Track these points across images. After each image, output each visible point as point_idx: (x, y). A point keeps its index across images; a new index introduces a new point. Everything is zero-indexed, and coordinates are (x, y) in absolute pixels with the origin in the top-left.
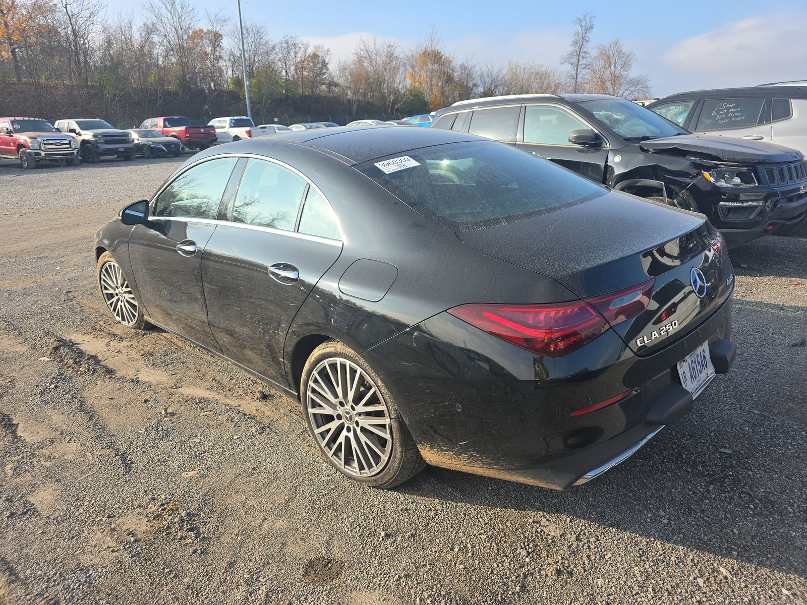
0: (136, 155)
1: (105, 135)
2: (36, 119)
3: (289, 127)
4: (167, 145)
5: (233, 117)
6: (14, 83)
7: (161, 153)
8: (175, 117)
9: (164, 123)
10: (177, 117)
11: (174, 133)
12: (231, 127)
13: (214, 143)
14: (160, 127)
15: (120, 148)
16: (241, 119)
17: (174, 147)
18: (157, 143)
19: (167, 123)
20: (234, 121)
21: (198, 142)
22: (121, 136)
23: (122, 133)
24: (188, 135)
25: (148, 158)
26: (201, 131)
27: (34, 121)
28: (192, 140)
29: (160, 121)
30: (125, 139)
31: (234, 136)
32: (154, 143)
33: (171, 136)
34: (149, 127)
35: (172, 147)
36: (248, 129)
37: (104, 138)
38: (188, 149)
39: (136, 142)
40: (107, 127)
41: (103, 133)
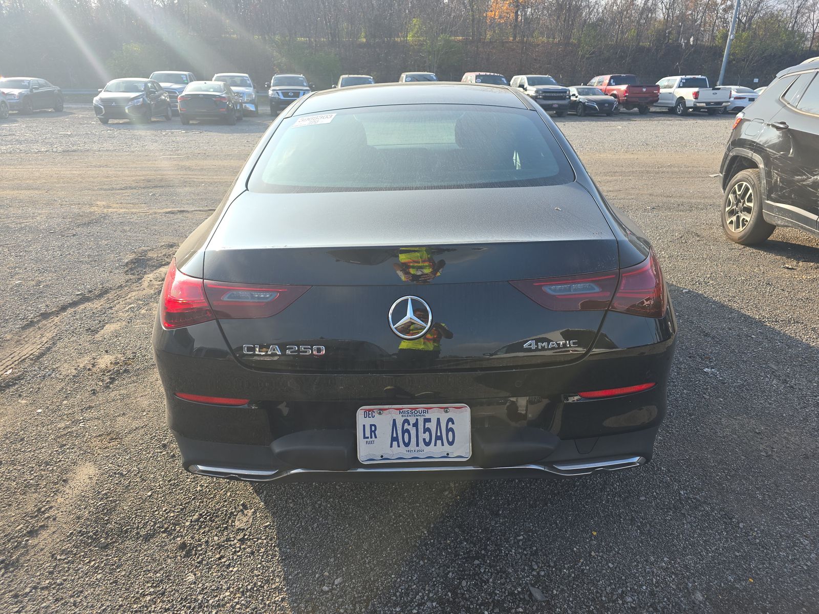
0: (569, 113)
1: (545, 91)
2: (496, 74)
3: (755, 91)
4: (601, 103)
5: (686, 75)
6: (510, 42)
7: (593, 112)
8: (622, 75)
9: (610, 81)
10: (625, 75)
11: (615, 92)
12: (679, 87)
13: (654, 104)
14: (605, 85)
15: (554, 104)
16: (694, 79)
17: (608, 106)
18: (592, 101)
19: (612, 80)
20: (684, 81)
21: (637, 102)
22: (559, 92)
23: (562, 89)
24: (627, 94)
25: (580, 116)
26: (642, 91)
27: (494, 76)
28: (629, 100)
29: (606, 78)
30: (563, 95)
31: (678, 97)
32: (590, 101)
33: (611, 95)
34: (595, 85)
35: (606, 107)
36: (696, 90)
37: (544, 94)
38: (624, 109)
39: (573, 98)
40: (552, 84)
41: (544, 89)
